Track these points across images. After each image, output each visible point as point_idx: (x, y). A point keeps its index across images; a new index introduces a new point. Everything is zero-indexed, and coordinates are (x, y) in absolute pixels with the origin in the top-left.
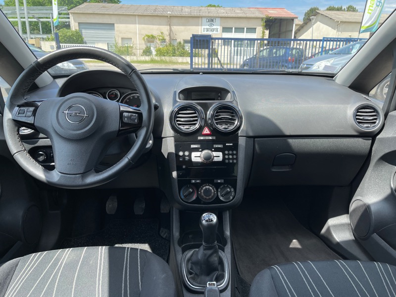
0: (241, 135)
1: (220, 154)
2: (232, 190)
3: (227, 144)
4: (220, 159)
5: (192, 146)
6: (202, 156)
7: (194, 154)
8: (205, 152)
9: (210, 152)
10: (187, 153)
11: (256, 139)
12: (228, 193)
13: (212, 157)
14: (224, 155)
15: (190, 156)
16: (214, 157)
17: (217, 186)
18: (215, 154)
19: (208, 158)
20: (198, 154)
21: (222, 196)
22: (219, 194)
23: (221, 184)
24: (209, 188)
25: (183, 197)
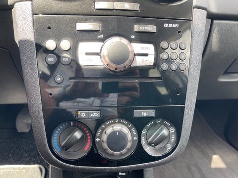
0: (199, 5)
1: (150, 49)
2: (173, 130)
3: (166, 25)
4: (150, 61)
5: (81, 26)
6: (105, 52)
7: (84, 47)
8: (114, 42)
9: (124, 41)
10: (65, 44)
11: (215, 21)
12: (163, 139)
13: (131, 56)
14: (158, 50)
15: (73, 50)
16: (135, 55)
17: (139, 124)
18: (138, 47)
19: (120, 58)
20: (95, 46)
21: (150, 144)
22: (143, 142)
23: (148, 119)
24: (120, 132)
25: (57, 150)
